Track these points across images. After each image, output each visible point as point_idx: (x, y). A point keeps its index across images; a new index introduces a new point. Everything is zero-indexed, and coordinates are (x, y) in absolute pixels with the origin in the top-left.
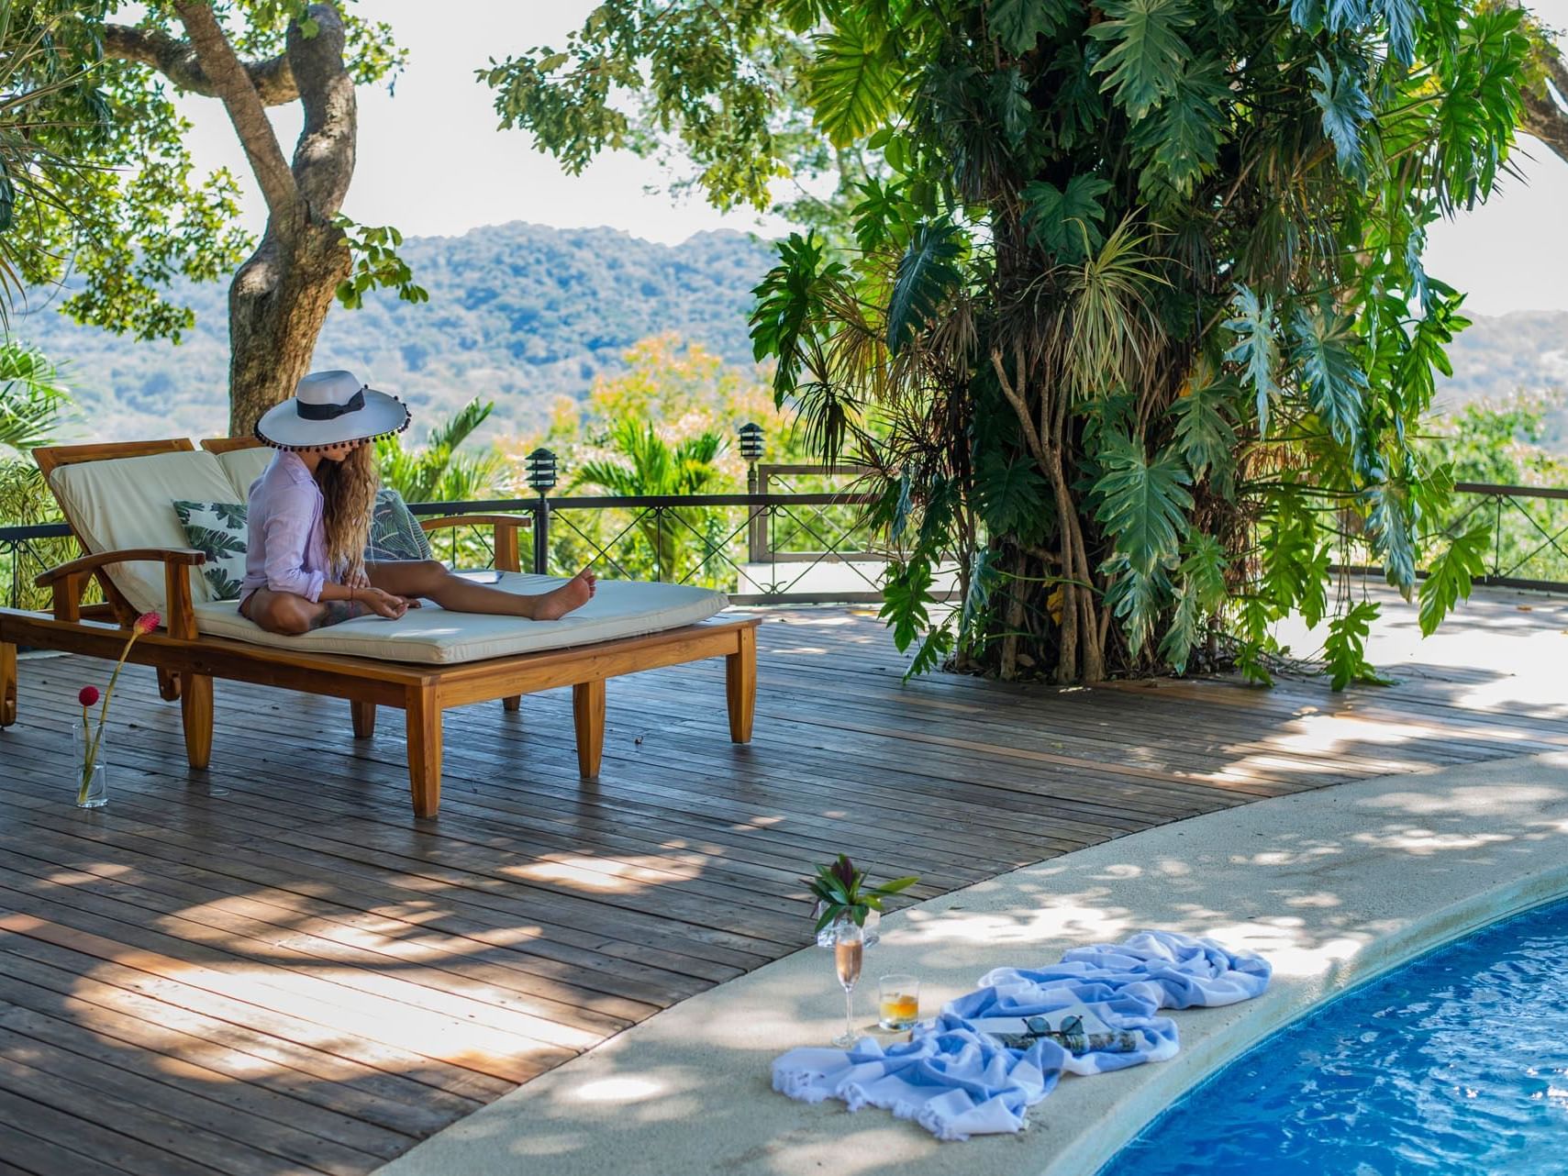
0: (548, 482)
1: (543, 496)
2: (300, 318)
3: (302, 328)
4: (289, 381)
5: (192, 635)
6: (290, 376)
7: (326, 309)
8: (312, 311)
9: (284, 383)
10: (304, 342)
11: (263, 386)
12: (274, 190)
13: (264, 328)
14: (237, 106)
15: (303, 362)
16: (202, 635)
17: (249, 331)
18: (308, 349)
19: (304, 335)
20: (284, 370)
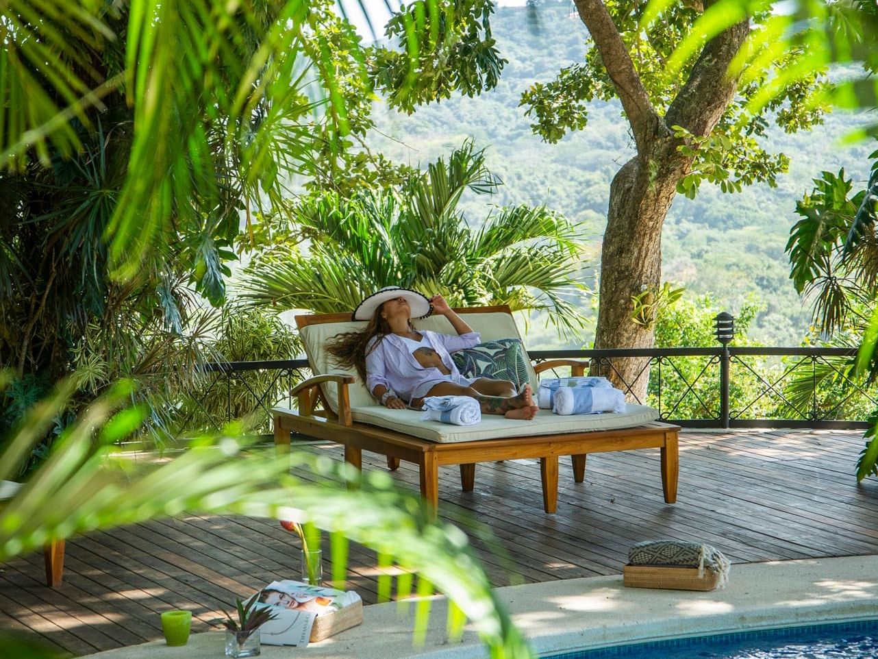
0: (728, 336)
1: (725, 345)
2: (648, 206)
3: (649, 213)
4: (639, 253)
5: (349, 423)
6: (640, 249)
7: (668, 199)
8: (656, 200)
9: (636, 254)
10: (651, 224)
11: (621, 256)
12: (632, 110)
13: (624, 213)
14: (605, 49)
15: (650, 239)
16: (355, 423)
17: (616, 215)
18: (653, 229)
19: (651, 219)
20: (636, 245)
